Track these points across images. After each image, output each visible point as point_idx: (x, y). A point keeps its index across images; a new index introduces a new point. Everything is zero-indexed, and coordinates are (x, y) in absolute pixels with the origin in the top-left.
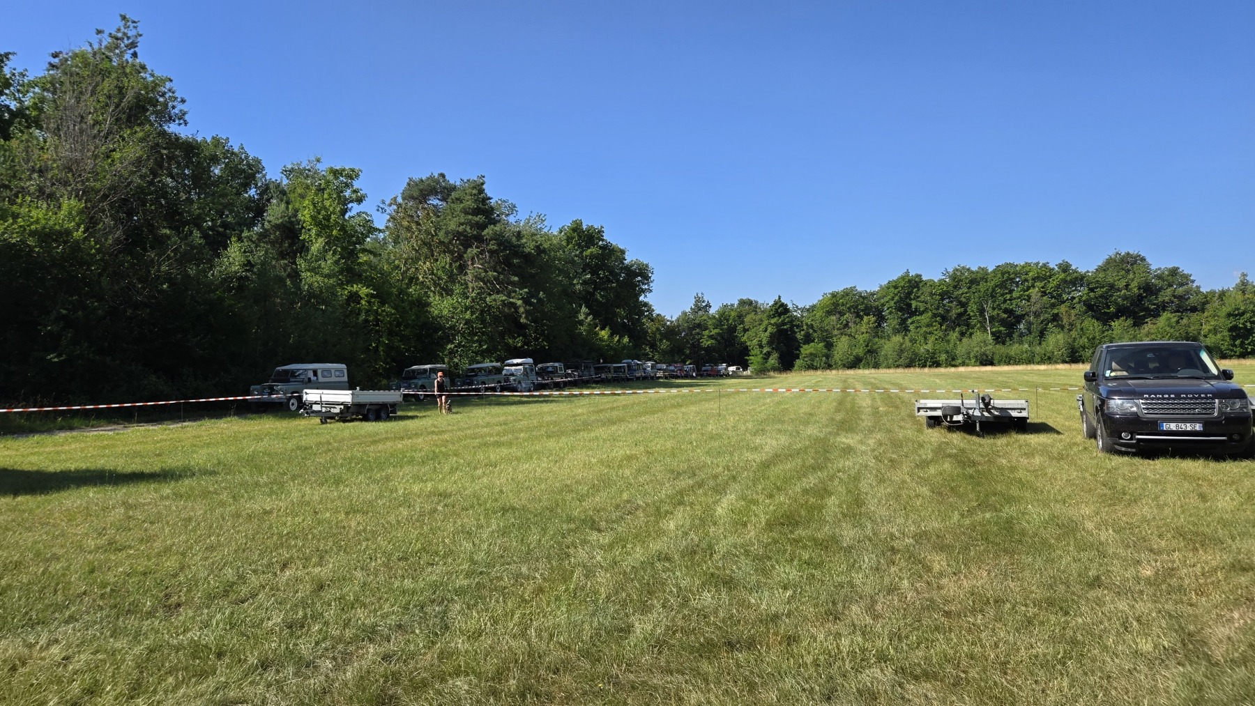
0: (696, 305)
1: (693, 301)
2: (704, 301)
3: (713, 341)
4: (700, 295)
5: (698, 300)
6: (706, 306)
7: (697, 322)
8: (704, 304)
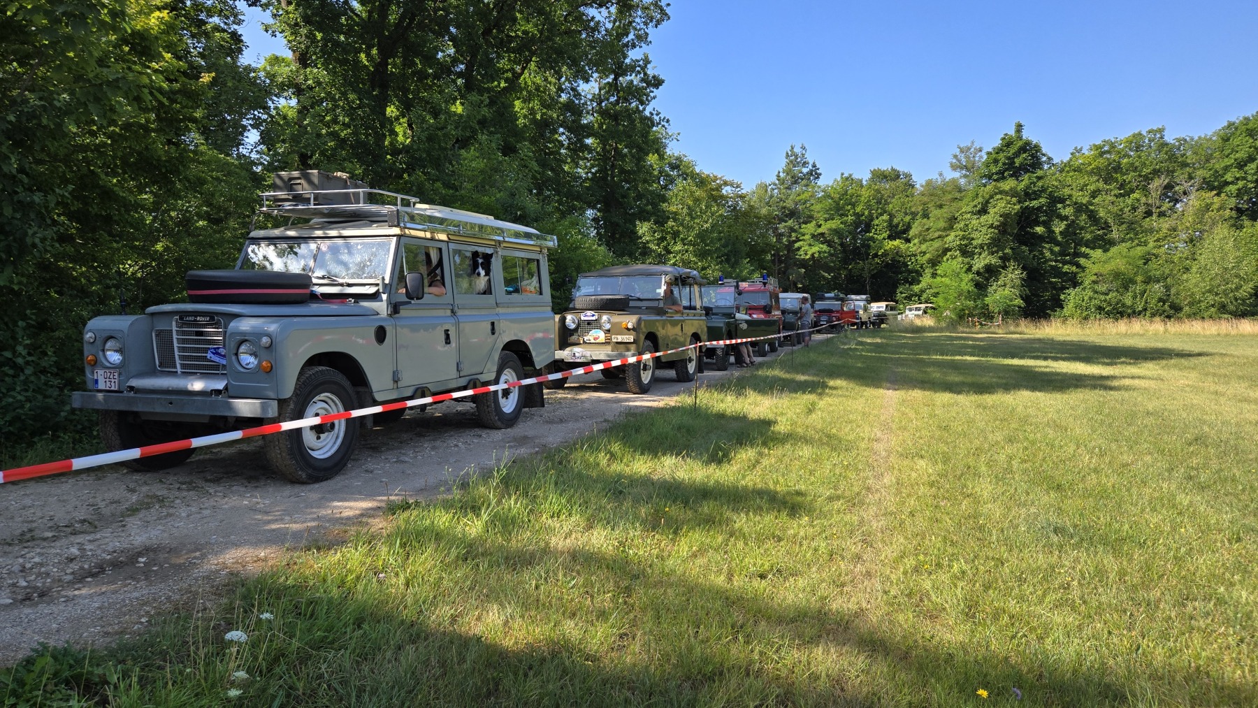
0: (788, 172)
1: (782, 164)
2: (805, 164)
3: (825, 247)
4: (797, 150)
5: (795, 160)
6: (810, 173)
7: (790, 204)
8: (805, 170)
